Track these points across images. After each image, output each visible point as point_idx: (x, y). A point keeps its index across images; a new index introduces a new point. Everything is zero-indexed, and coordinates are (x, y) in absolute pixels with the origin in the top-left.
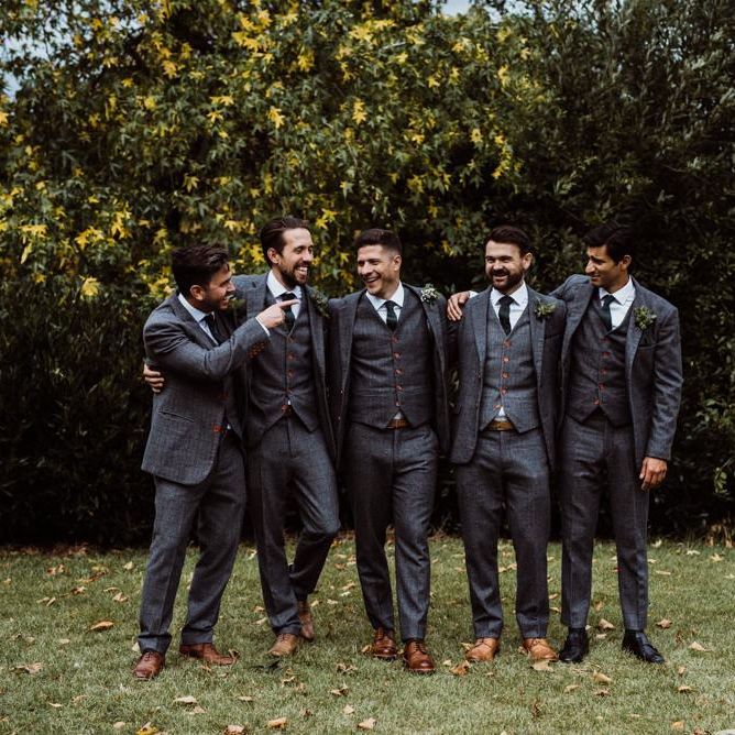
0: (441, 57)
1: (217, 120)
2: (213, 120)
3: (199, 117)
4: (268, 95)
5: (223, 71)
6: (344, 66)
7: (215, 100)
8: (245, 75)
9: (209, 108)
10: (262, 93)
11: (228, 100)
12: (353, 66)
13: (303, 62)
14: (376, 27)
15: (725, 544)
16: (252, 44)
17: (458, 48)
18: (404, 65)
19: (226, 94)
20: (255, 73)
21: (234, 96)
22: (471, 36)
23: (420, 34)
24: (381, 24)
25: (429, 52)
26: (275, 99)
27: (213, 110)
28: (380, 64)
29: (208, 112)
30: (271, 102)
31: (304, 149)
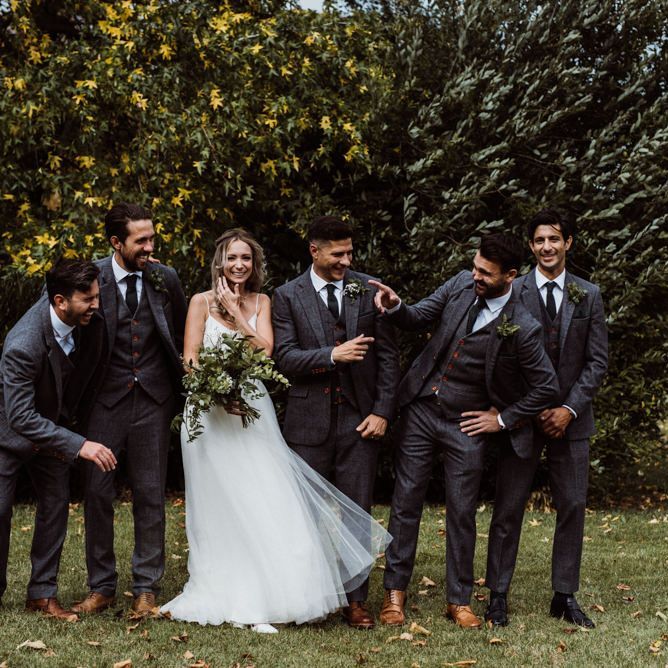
0: (292, 49)
1: (81, 102)
2: (78, 102)
3: (65, 99)
4: (129, 81)
5: (88, 56)
6: (202, 55)
7: (80, 84)
8: (109, 61)
9: (74, 91)
10: (124, 78)
11: (92, 84)
12: (211, 56)
13: (165, 50)
14: (234, 20)
15: (544, 510)
16: (116, 32)
17: (309, 41)
18: (257, 56)
19: (91, 78)
20: (118, 60)
21: (97, 81)
22: (321, 30)
23: (273, 27)
24: (238, 17)
25: (282, 44)
26: (137, 85)
27: (78, 93)
28: (236, 54)
29: (72, 95)
30: (132, 88)
31: (165, 132)
